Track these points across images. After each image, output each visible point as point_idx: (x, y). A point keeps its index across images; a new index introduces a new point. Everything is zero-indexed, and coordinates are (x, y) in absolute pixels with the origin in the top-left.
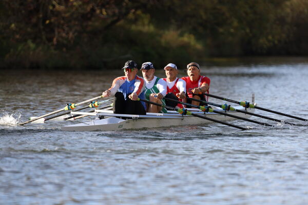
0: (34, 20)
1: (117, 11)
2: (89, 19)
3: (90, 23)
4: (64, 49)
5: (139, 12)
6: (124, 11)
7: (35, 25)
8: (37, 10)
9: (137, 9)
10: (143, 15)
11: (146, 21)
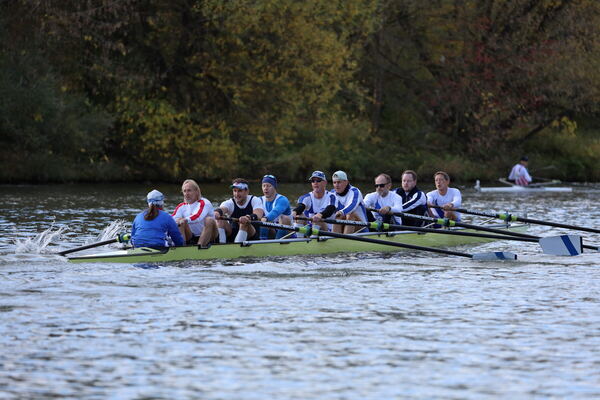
0: (449, 129)
1: (539, 118)
2: (509, 128)
3: (509, 132)
4: (481, 160)
5: (565, 119)
6: (546, 119)
7: (450, 135)
8: (453, 119)
9: (561, 116)
10: (569, 123)
11: (572, 129)
